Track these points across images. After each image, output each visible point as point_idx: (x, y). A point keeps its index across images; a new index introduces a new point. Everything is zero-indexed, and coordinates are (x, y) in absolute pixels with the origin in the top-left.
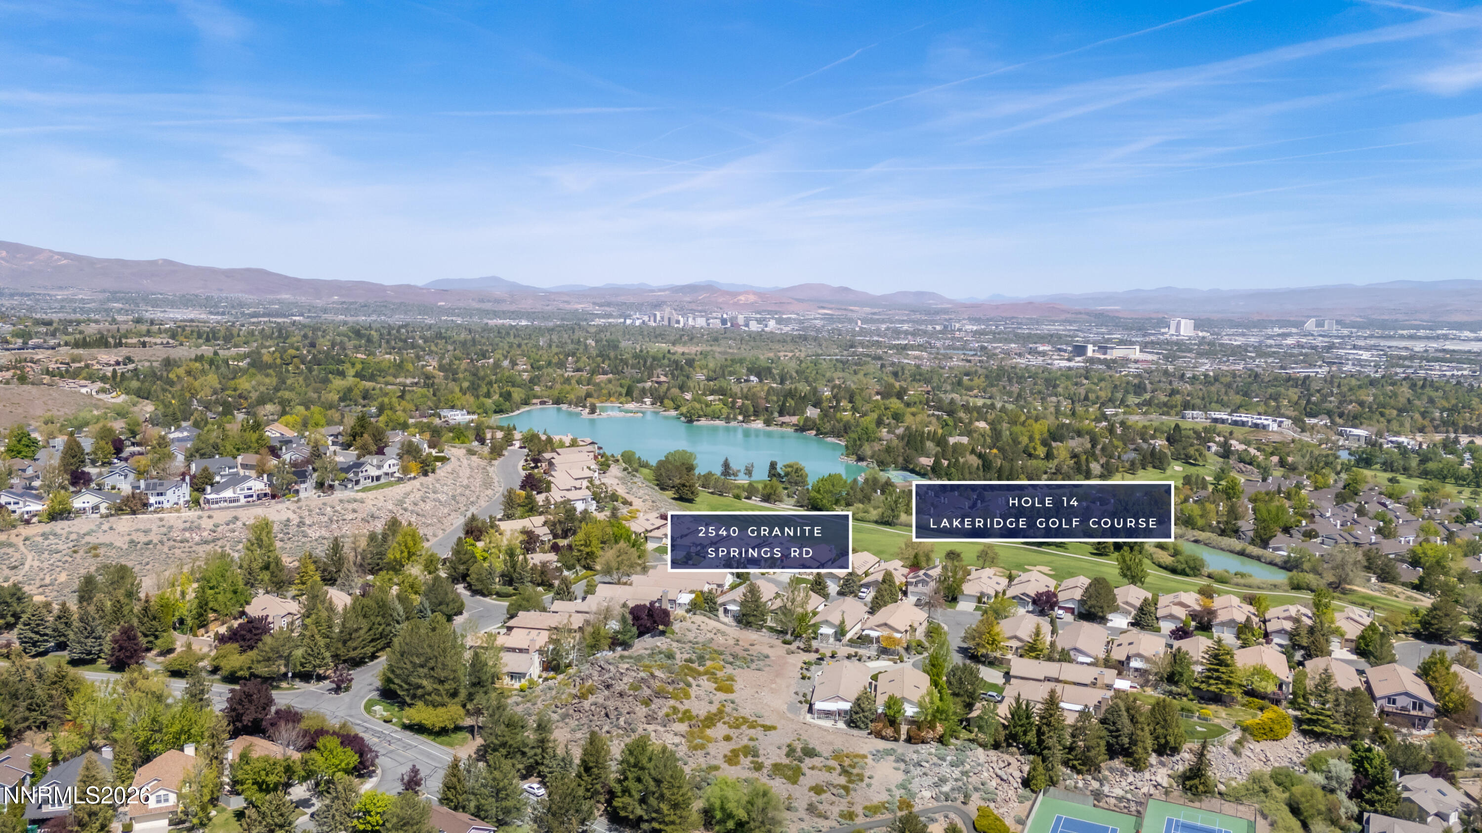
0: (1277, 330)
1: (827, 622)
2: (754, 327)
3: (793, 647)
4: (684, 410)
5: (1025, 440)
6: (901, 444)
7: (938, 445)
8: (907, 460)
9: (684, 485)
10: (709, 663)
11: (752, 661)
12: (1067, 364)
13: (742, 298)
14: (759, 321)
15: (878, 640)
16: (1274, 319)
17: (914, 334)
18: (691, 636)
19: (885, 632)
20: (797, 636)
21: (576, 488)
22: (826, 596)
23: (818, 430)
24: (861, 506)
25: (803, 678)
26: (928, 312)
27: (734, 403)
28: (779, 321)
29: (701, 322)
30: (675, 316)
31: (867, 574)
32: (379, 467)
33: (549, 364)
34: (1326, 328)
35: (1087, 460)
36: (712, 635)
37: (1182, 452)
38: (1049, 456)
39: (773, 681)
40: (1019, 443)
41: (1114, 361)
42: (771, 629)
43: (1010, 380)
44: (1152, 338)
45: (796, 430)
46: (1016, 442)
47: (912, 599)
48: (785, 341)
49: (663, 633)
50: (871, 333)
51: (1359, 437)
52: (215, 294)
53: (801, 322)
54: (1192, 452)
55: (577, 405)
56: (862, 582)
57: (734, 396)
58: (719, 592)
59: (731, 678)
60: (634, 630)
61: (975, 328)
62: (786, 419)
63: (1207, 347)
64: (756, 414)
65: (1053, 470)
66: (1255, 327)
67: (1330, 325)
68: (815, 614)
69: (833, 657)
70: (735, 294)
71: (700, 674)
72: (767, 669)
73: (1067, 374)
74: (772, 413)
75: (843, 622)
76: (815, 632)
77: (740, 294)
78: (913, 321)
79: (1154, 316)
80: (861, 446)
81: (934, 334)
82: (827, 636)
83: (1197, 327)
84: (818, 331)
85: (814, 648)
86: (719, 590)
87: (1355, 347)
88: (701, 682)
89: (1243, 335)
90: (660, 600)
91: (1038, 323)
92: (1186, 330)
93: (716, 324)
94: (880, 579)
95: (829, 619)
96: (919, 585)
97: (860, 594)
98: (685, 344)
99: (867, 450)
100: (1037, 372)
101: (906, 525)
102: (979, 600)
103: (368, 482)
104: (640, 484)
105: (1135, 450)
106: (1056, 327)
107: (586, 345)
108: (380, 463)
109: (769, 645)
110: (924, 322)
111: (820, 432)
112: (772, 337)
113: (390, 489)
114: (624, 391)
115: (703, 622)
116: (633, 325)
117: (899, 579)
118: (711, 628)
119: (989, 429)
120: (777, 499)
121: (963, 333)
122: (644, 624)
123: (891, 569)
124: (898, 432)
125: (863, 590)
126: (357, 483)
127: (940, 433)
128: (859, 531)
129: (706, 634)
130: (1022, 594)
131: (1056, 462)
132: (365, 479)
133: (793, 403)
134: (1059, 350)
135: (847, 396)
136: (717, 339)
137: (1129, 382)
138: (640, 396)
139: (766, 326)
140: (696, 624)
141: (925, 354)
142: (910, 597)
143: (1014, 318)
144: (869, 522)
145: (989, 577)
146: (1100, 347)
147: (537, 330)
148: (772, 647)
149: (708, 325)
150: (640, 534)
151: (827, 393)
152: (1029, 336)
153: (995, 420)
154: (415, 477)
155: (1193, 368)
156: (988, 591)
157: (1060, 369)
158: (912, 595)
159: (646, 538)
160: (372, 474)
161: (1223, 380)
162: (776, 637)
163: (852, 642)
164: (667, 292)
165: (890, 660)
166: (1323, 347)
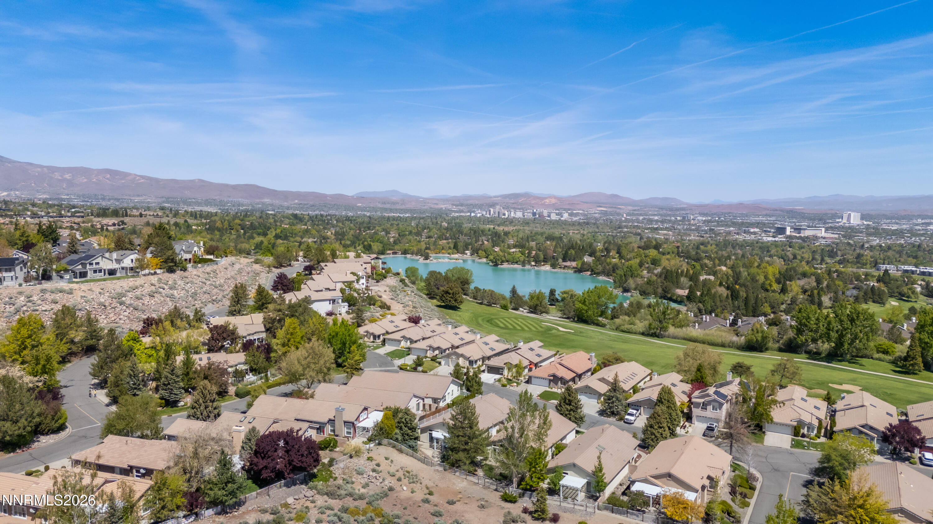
0: (920, 221)
1: (574, 467)
2: (554, 217)
4: (491, 257)
5: (761, 279)
6: (659, 280)
7: (691, 279)
8: (665, 291)
9: (447, 292)
12: (774, 239)
13: (547, 201)
14: (557, 214)
15: (657, 500)
16: (916, 214)
17: (662, 222)
19: (673, 490)
20: (525, 489)
21: (328, 289)
22: (579, 420)
23: (592, 271)
24: (627, 318)
26: (671, 210)
27: (529, 253)
28: (571, 215)
29: (519, 214)
30: (503, 211)
31: (635, 390)
32: (118, 261)
33: (411, 233)
35: (819, 294)
36: (394, 482)
37: (896, 291)
38: (784, 291)
40: (757, 281)
41: (807, 237)
42: (491, 472)
43: (734, 247)
44: (830, 225)
45: (575, 272)
46: (754, 280)
47: (699, 427)
48: (574, 225)
49: (309, 478)
50: (633, 221)
52: (226, 199)
53: (585, 215)
55: (417, 255)
56: (630, 400)
57: (530, 249)
61: (704, 219)
62: (568, 264)
63: (872, 230)
64: (545, 261)
65: (789, 302)
66: (903, 219)
68: (559, 448)
70: (542, 198)
73: (775, 244)
74: (557, 260)
75: (600, 469)
76: (554, 483)
77: (546, 198)
78: (661, 215)
79: (828, 212)
80: (626, 281)
81: (676, 221)
82: (574, 491)
83: (862, 218)
84: (596, 219)
85: (550, 514)
86: (434, 406)
89: (897, 223)
90: (331, 421)
91: (747, 216)
92: (855, 220)
93: (529, 215)
94: (655, 397)
95: (578, 462)
96: (708, 407)
97: (627, 417)
98: (507, 226)
99: (631, 283)
100: (753, 243)
101: (675, 337)
102: (796, 431)
103: (99, 275)
104: (409, 293)
105: (854, 288)
106: (761, 218)
107: (441, 226)
108: (120, 258)
109: (479, 503)
110: (669, 215)
111: (594, 272)
112: (565, 223)
113: (114, 282)
114: (452, 246)
115: (387, 459)
116: (475, 217)
117: (680, 399)
118: (396, 468)
119: (730, 271)
120: (544, 310)
121: (696, 222)
122: (271, 465)
123: (668, 383)
124: (656, 272)
125: (630, 411)
126: (83, 275)
127: (691, 272)
128: (625, 341)
129: (384, 480)
130: (862, 426)
131: (790, 295)
132: (95, 272)
133: (573, 252)
134: (765, 231)
135: (616, 248)
136: (528, 223)
137: (823, 249)
138: (464, 250)
139: (562, 217)
140: (374, 462)
141: (670, 233)
142: (696, 423)
143: (729, 213)
144: (635, 333)
145: (802, 399)
146: (795, 229)
147: (413, 218)
148: (483, 507)
149: (524, 216)
150: (379, 336)
151: (600, 246)
152: (742, 223)
153: (733, 265)
154: (155, 273)
155: (868, 242)
156: (807, 418)
157: (768, 242)
158: (698, 421)
159: (384, 341)
160: (105, 268)
161: (895, 248)
162: (495, 487)
163: (614, 504)
164: (499, 198)
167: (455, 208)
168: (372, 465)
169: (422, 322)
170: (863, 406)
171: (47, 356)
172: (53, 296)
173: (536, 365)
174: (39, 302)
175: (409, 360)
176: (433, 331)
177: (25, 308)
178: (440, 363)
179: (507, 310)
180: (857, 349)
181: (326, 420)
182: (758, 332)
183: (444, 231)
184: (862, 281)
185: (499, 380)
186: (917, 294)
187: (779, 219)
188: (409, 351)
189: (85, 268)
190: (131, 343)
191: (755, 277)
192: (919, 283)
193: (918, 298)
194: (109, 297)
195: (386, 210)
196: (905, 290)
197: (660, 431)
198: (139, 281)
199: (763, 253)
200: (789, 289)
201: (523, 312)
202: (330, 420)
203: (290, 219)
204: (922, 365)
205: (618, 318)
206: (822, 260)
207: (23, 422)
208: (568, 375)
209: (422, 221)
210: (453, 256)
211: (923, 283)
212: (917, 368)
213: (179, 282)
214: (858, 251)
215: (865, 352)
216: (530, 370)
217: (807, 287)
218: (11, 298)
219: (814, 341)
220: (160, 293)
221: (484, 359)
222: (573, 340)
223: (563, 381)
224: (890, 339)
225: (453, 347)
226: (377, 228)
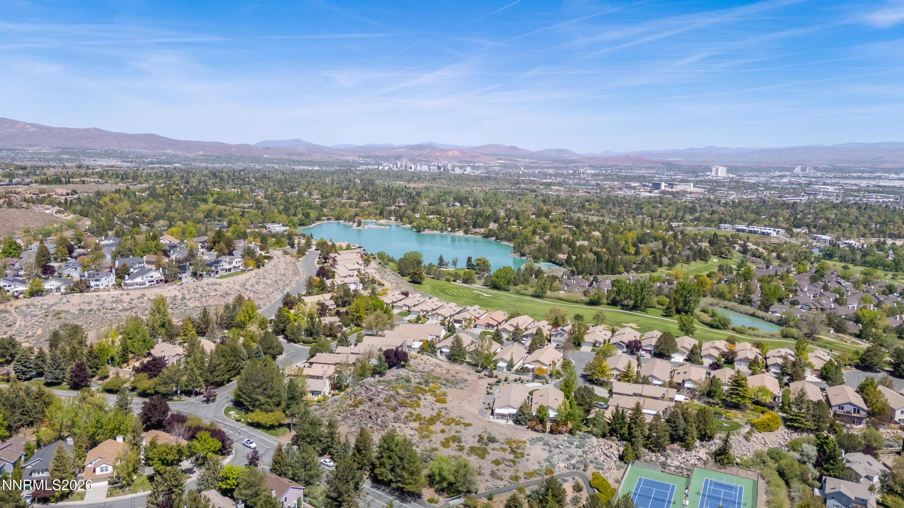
0: (777, 173)
1: (502, 359)
2: (458, 171)
3: (482, 374)
4: (415, 224)
5: (622, 243)
6: (547, 246)
7: (570, 246)
8: (551, 256)
10: (431, 385)
11: (457, 383)
12: (649, 195)
13: (450, 153)
14: (461, 168)
15: (533, 370)
16: (775, 166)
17: (556, 176)
18: (420, 368)
19: (538, 366)
20: (484, 368)
21: (350, 276)
22: (502, 343)
23: (497, 237)
25: (488, 394)
26: (564, 162)
27: (445, 220)
28: (473, 168)
29: (425, 168)
30: (409, 164)
31: (526, 329)
32: (230, 263)
33: (332, 194)
34: (807, 172)
35: (660, 256)
36: (433, 367)
38: (637, 253)
39: (470, 396)
41: (678, 193)
42: (469, 363)
43: (614, 205)
44: (701, 178)
45: (483, 237)
47: (554, 344)
48: (476, 180)
49: (403, 366)
50: (529, 175)
51: (825, 240)
52: (126, 150)
53: (486, 168)
54: (724, 251)
55: (349, 221)
56: (524, 334)
57: (445, 216)
59: (445, 394)
60: (386, 365)
61: (593, 172)
62: (477, 230)
63: (734, 184)
64: (459, 227)
65: (640, 262)
66: (764, 171)
67: (810, 170)
68: (495, 354)
69: (506, 380)
70: (446, 151)
71: (426, 392)
72: (466, 388)
73: (649, 201)
74: (469, 226)
75: (512, 359)
76: (495, 365)
77: (449, 150)
78: (555, 168)
79: (702, 164)
80: (523, 247)
81: (568, 176)
82: (503, 368)
83: (728, 171)
84: (497, 173)
85: (494, 375)
86: (437, 339)
87: (824, 184)
88: (427, 397)
89: (757, 176)
90: (401, 346)
91: (631, 169)
92: (722, 173)
93: (434, 169)
94: (535, 332)
95: (504, 357)
96: (558, 336)
97: (522, 341)
98: (415, 182)
99: (527, 249)
100: (631, 199)
101: (550, 298)
102: (594, 345)
103: (224, 272)
105: (689, 249)
106: (643, 171)
107: (355, 183)
108: (231, 261)
109: (467, 373)
110: (562, 168)
112: (468, 178)
114: (378, 212)
115: (428, 359)
116: (383, 170)
117: (546, 332)
118: (432, 363)
119: (601, 236)
121: (585, 175)
122: (392, 360)
123: (541, 326)
124: (545, 238)
125: (524, 339)
126: (217, 273)
127: (571, 239)
128: (522, 301)
129: (429, 366)
130: (621, 342)
131: (641, 256)
132: (222, 270)
133: (482, 220)
134: (644, 186)
135: (515, 216)
136: (434, 179)
137: (686, 206)
138: (389, 216)
139: (465, 171)
141: (562, 188)
143: (616, 165)
144: (528, 296)
145: (600, 331)
146: (669, 184)
147: (326, 174)
148: (469, 374)
149: (430, 170)
150: (389, 304)
151: (502, 214)
152: (626, 177)
154: (252, 269)
155: (725, 197)
156: (600, 339)
157: (644, 197)
158: (553, 342)
159: (393, 306)
160: (226, 268)
161: (744, 204)
162: (472, 368)
163: (517, 372)
164: (404, 149)
165: (540, 382)
166: (805, 184)
167: (361, 161)
168: (423, 362)
169: (410, 295)
173: (478, 318)
175: (413, 317)
176: (419, 301)
178: (429, 319)
179: (450, 282)
181: (399, 345)
182: (595, 295)
184: (696, 243)
185: (461, 327)
188: (409, 312)
189: (217, 268)
191: (618, 242)
192: (739, 242)
199: (637, 210)
200: (641, 251)
201: (459, 283)
204: (675, 312)
205: (518, 285)
206: (682, 218)
208: (495, 323)
209: (335, 178)
210: (380, 221)
211: (742, 242)
212: (672, 313)
216: (475, 321)
219: (625, 300)
221: (451, 316)
222: (493, 302)
223: (493, 326)
225: (433, 310)
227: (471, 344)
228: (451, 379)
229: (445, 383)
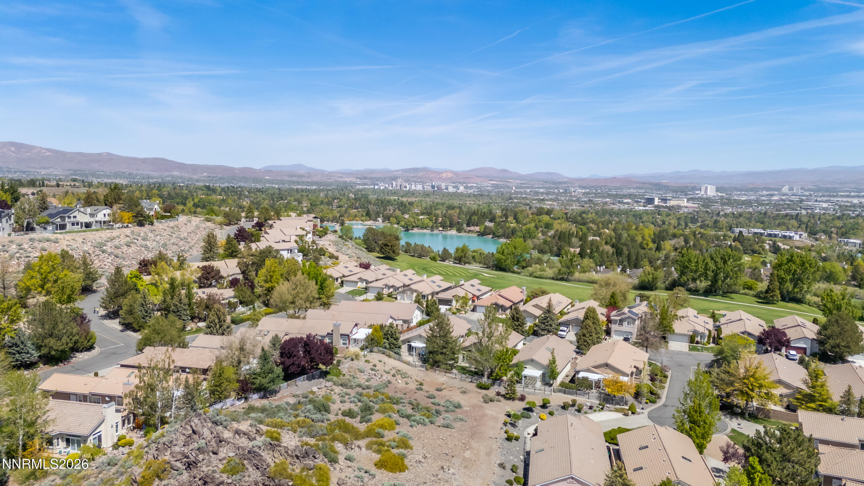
0: (765, 193)
1: (532, 362)
2: (451, 190)
3: (491, 393)
4: (403, 223)
5: (639, 239)
6: (554, 241)
7: (581, 239)
9: (386, 245)
10: (376, 418)
11: (438, 412)
12: (644, 208)
13: (444, 175)
14: (454, 187)
15: (599, 384)
16: (761, 187)
17: (547, 194)
18: (362, 379)
19: (610, 375)
20: (496, 379)
21: (284, 241)
23: (494, 234)
24: (538, 266)
25: (509, 439)
26: (554, 183)
27: (436, 220)
28: (466, 187)
29: (419, 187)
30: (404, 184)
31: (562, 313)
32: (93, 215)
33: (322, 203)
34: (795, 191)
36: (390, 377)
37: (749, 248)
38: (658, 249)
39: (466, 446)
40: (636, 241)
41: (673, 207)
42: (463, 370)
43: (611, 215)
44: (691, 196)
45: (479, 235)
46: (633, 240)
47: (616, 339)
48: (469, 196)
49: (324, 374)
50: (521, 193)
51: (855, 244)
52: (135, 172)
53: (479, 188)
55: (332, 222)
56: (560, 321)
57: (437, 216)
58: (405, 328)
59: (404, 443)
60: (279, 370)
61: (583, 191)
62: (472, 228)
63: (726, 201)
64: (451, 226)
65: (663, 258)
66: (751, 191)
67: (797, 189)
68: (515, 352)
69: (544, 406)
70: (439, 173)
71: (358, 436)
72: (458, 425)
73: (646, 212)
74: (462, 225)
75: (553, 361)
76: (518, 374)
77: (443, 173)
78: (546, 188)
79: (689, 185)
81: (559, 194)
82: (533, 379)
83: (717, 190)
84: (489, 192)
85: (518, 395)
86: (405, 326)
87: (816, 201)
88: (355, 453)
89: (746, 195)
90: (330, 335)
91: (620, 189)
92: (711, 192)
93: (428, 188)
94: (581, 316)
95: (535, 357)
96: (624, 323)
97: (560, 333)
98: (409, 197)
100: (627, 212)
101: (580, 281)
102: (692, 340)
103: (77, 228)
104: (350, 246)
106: (632, 190)
107: (348, 197)
108: (94, 212)
109: (461, 390)
110: (552, 188)
111: (496, 236)
112: (461, 194)
113: (94, 233)
114: (365, 214)
115: (380, 361)
116: (379, 189)
118: (389, 368)
119: (613, 234)
120: (467, 261)
121: (576, 193)
122: (297, 362)
124: (550, 234)
125: (561, 328)
126: (63, 227)
127: (581, 233)
129: (382, 376)
130: (742, 333)
131: (664, 252)
132: (73, 224)
133: (476, 218)
134: (637, 202)
135: (513, 215)
136: (428, 195)
137: (686, 216)
138: (377, 218)
139: (458, 189)
140: (371, 364)
141: (555, 203)
142: (614, 336)
143: (605, 186)
144: (546, 278)
145: (695, 316)
146: (662, 200)
147: (320, 191)
148: (464, 392)
149: (424, 189)
150: (337, 279)
151: (499, 213)
152: (617, 195)
153: (615, 228)
154: (127, 226)
155: (722, 211)
156: (701, 329)
157: (640, 210)
158: (616, 335)
159: (342, 282)
160: (82, 221)
161: (744, 215)
162: (470, 380)
163: (565, 388)
164: (400, 172)
165: (617, 410)
166: (797, 201)
167: (359, 181)
168: (370, 366)
169: (372, 267)
170: (741, 320)
171: (72, 287)
172: (41, 245)
173: (478, 298)
174: (30, 249)
175: (372, 295)
176: (384, 274)
177: (18, 255)
178: (396, 298)
179: (436, 261)
180: (728, 285)
181: (326, 334)
182: (649, 274)
183: (353, 201)
184: (721, 241)
185: (450, 310)
186: (766, 250)
187: (648, 191)
188: (366, 290)
189: (64, 221)
190: (134, 279)
191: (634, 238)
192: (768, 242)
193: (766, 254)
194: (91, 246)
195: (293, 182)
196: (756, 247)
197: (591, 338)
198: (115, 233)
199: (636, 220)
200: (663, 247)
201: (450, 263)
202: (328, 334)
203: (203, 190)
204: (779, 296)
205: (531, 266)
206: (686, 225)
207: (65, 339)
208: (508, 304)
209: (330, 193)
210: (366, 223)
211: (770, 242)
212: (775, 298)
213: (150, 235)
214: (715, 218)
215: (734, 287)
216: (473, 301)
217: (677, 246)
218: (4, 246)
219: (694, 280)
220: (135, 243)
221: (433, 294)
222: (498, 283)
223: (505, 309)
224: (752, 278)
225: (405, 286)
226: (289, 198)
227: (468, 335)
228: (425, 402)
229: (410, 411)
